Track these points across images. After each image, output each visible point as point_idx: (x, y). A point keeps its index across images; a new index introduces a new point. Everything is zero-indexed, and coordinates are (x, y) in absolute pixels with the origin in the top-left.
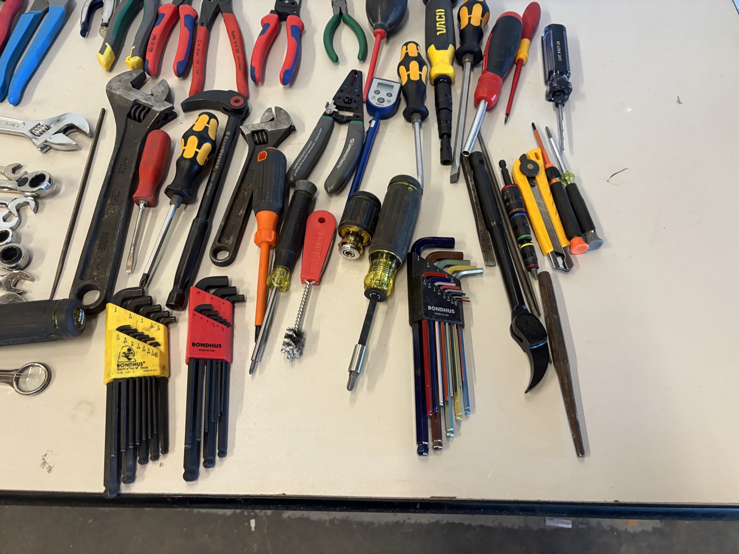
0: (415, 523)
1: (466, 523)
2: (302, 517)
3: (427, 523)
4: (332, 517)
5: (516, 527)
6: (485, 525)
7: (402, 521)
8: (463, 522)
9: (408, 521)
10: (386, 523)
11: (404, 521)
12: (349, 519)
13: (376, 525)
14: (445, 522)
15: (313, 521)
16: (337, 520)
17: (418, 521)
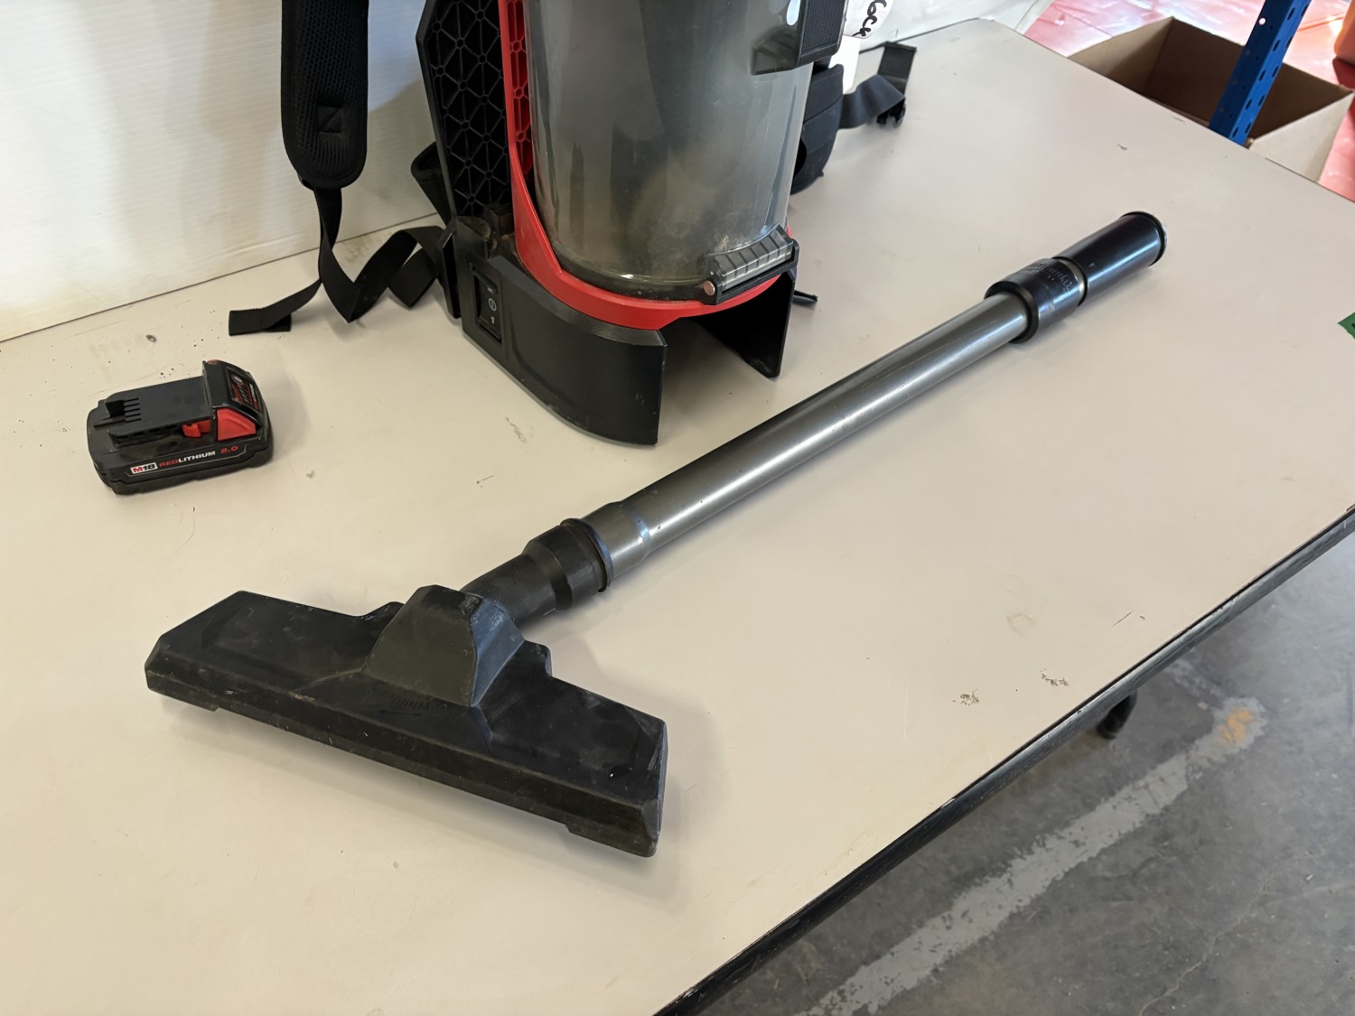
0: (1032, 901)
1: (1085, 859)
2: (895, 994)
3: (1044, 890)
4: (932, 967)
5: (1138, 825)
6: (1106, 846)
7: (1015, 910)
8: (1079, 861)
9: (1022, 904)
10: (1000, 926)
11: (1018, 907)
12: (953, 954)
13: (991, 938)
14: (1062, 875)
15: (913, 990)
16: (941, 965)
17: (1033, 896)
